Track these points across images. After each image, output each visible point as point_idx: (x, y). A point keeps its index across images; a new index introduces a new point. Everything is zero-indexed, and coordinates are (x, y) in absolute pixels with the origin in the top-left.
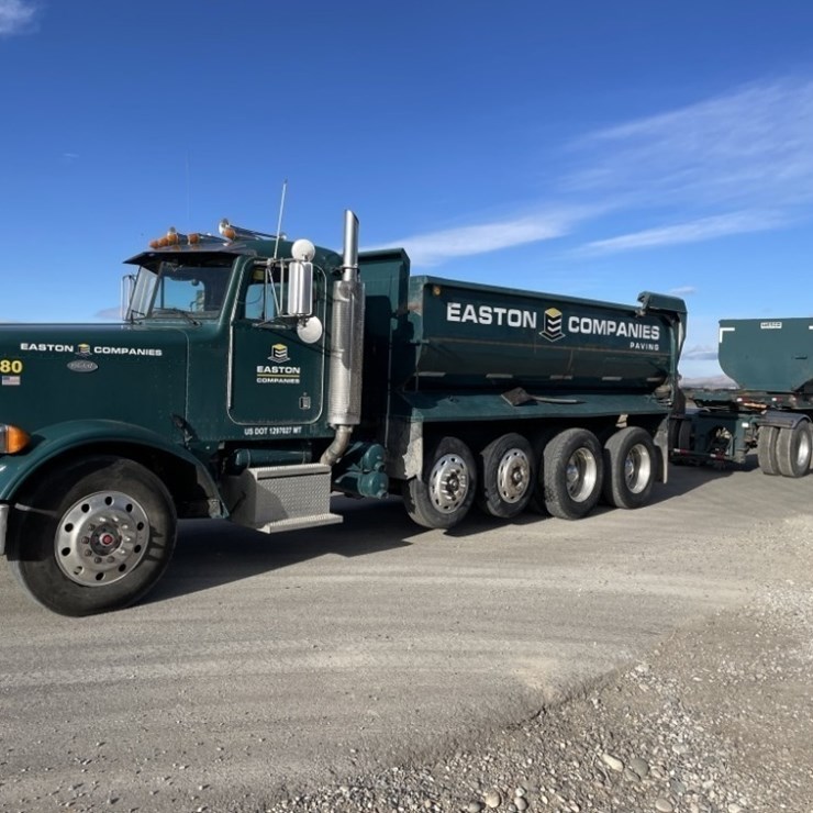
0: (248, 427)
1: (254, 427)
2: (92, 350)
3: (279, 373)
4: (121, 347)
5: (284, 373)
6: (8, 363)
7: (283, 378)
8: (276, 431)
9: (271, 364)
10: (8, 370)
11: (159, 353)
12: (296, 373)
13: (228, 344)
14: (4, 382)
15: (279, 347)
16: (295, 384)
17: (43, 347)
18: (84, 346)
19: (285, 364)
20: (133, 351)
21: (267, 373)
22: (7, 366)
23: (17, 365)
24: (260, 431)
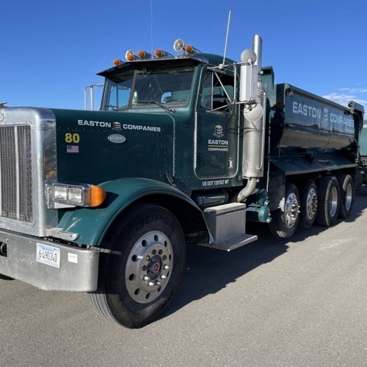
0: (204, 181)
1: (207, 180)
2: (122, 127)
3: (218, 145)
4: (138, 125)
5: (221, 145)
6: (70, 135)
7: (220, 148)
8: (217, 183)
9: (215, 138)
10: (70, 141)
11: (159, 129)
12: (226, 145)
13: (194, 125)
14: (69, 151)
15: (219, 127)
16: (225, 152)
17: (92, 123)
18: (117, 123)
19: (222, 139)
20: (145, 128)
21: (213, 144)
22: (70, 137)
23: (76, 137)
24: (210, 183)
